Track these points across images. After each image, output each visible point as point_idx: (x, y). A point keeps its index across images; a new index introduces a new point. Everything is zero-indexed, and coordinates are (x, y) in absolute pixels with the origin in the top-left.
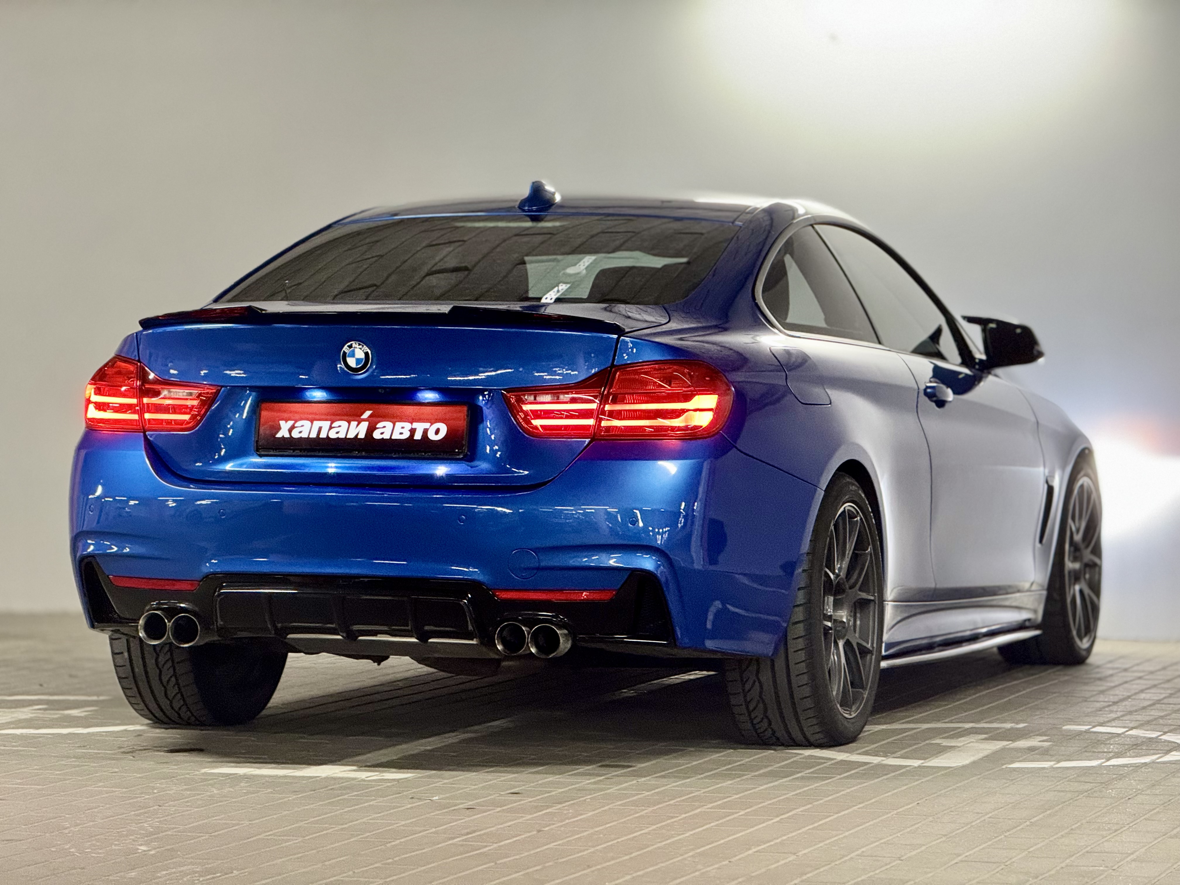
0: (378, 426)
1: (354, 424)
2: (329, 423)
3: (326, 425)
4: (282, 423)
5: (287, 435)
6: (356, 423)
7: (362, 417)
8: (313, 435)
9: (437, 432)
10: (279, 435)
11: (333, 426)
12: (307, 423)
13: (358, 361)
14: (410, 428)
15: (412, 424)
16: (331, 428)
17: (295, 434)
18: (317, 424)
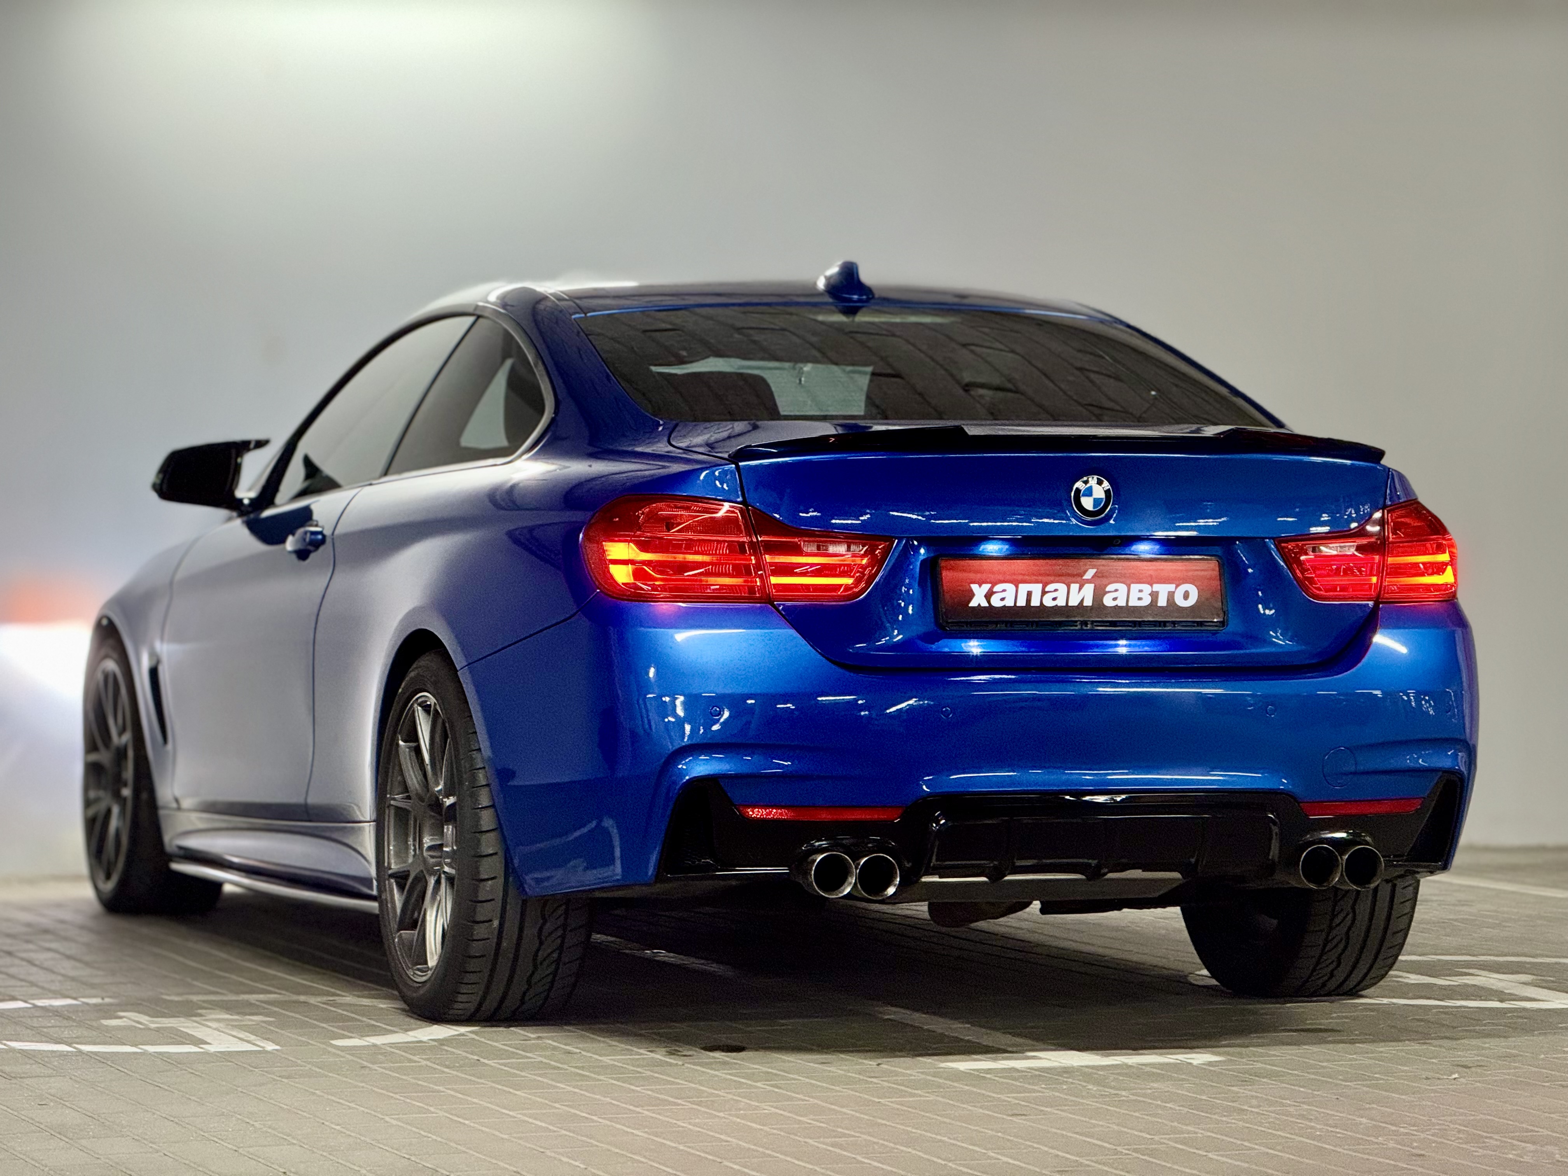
0: (1108, 589)
1: (1075, 587)
2: (1040, 586)
3: (1037, 588)
4: (975, 587)
5: (985, 604)
6: (1077, 586)
7: (1085, 577)
8: (1022, 602)
9: (1186, 596)
10: (973, 604)
11: (1047, 589)
12: (1010, 587)
13: (1097, 501)
14: (1150, 592)
15: (1151, 585)
16: (1044, 593)
17: (996, 602)
18: (1024, 588)
